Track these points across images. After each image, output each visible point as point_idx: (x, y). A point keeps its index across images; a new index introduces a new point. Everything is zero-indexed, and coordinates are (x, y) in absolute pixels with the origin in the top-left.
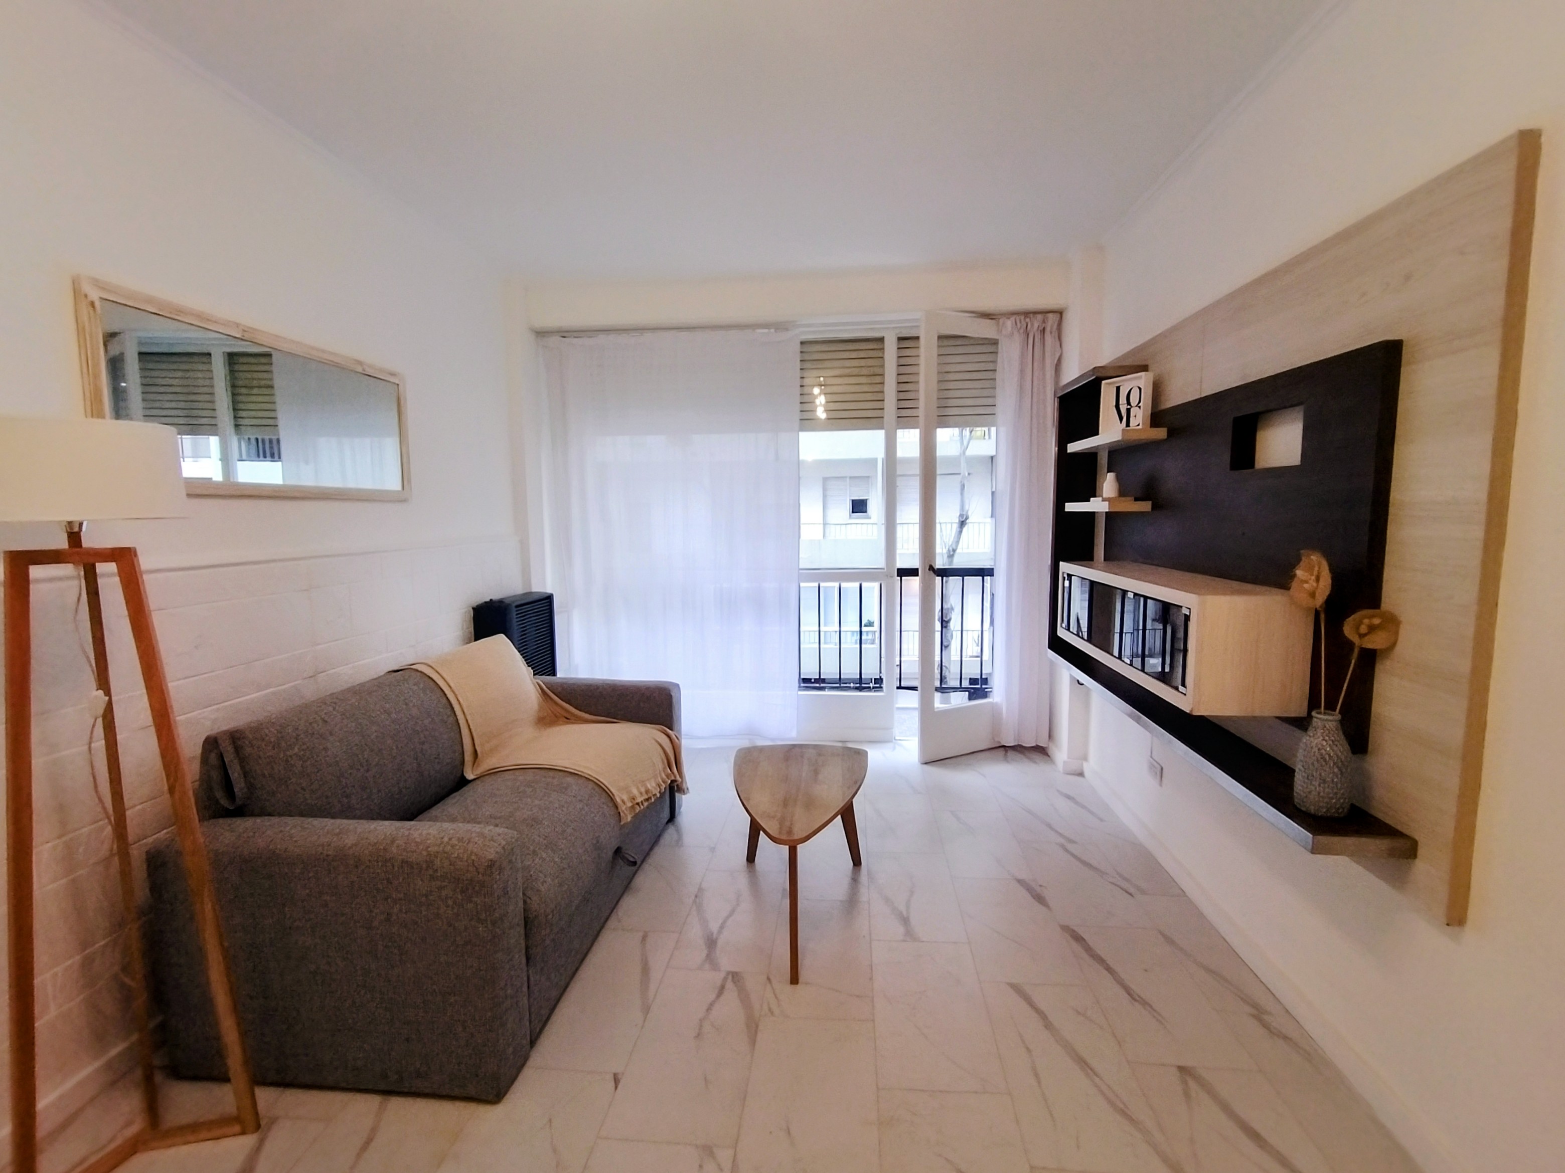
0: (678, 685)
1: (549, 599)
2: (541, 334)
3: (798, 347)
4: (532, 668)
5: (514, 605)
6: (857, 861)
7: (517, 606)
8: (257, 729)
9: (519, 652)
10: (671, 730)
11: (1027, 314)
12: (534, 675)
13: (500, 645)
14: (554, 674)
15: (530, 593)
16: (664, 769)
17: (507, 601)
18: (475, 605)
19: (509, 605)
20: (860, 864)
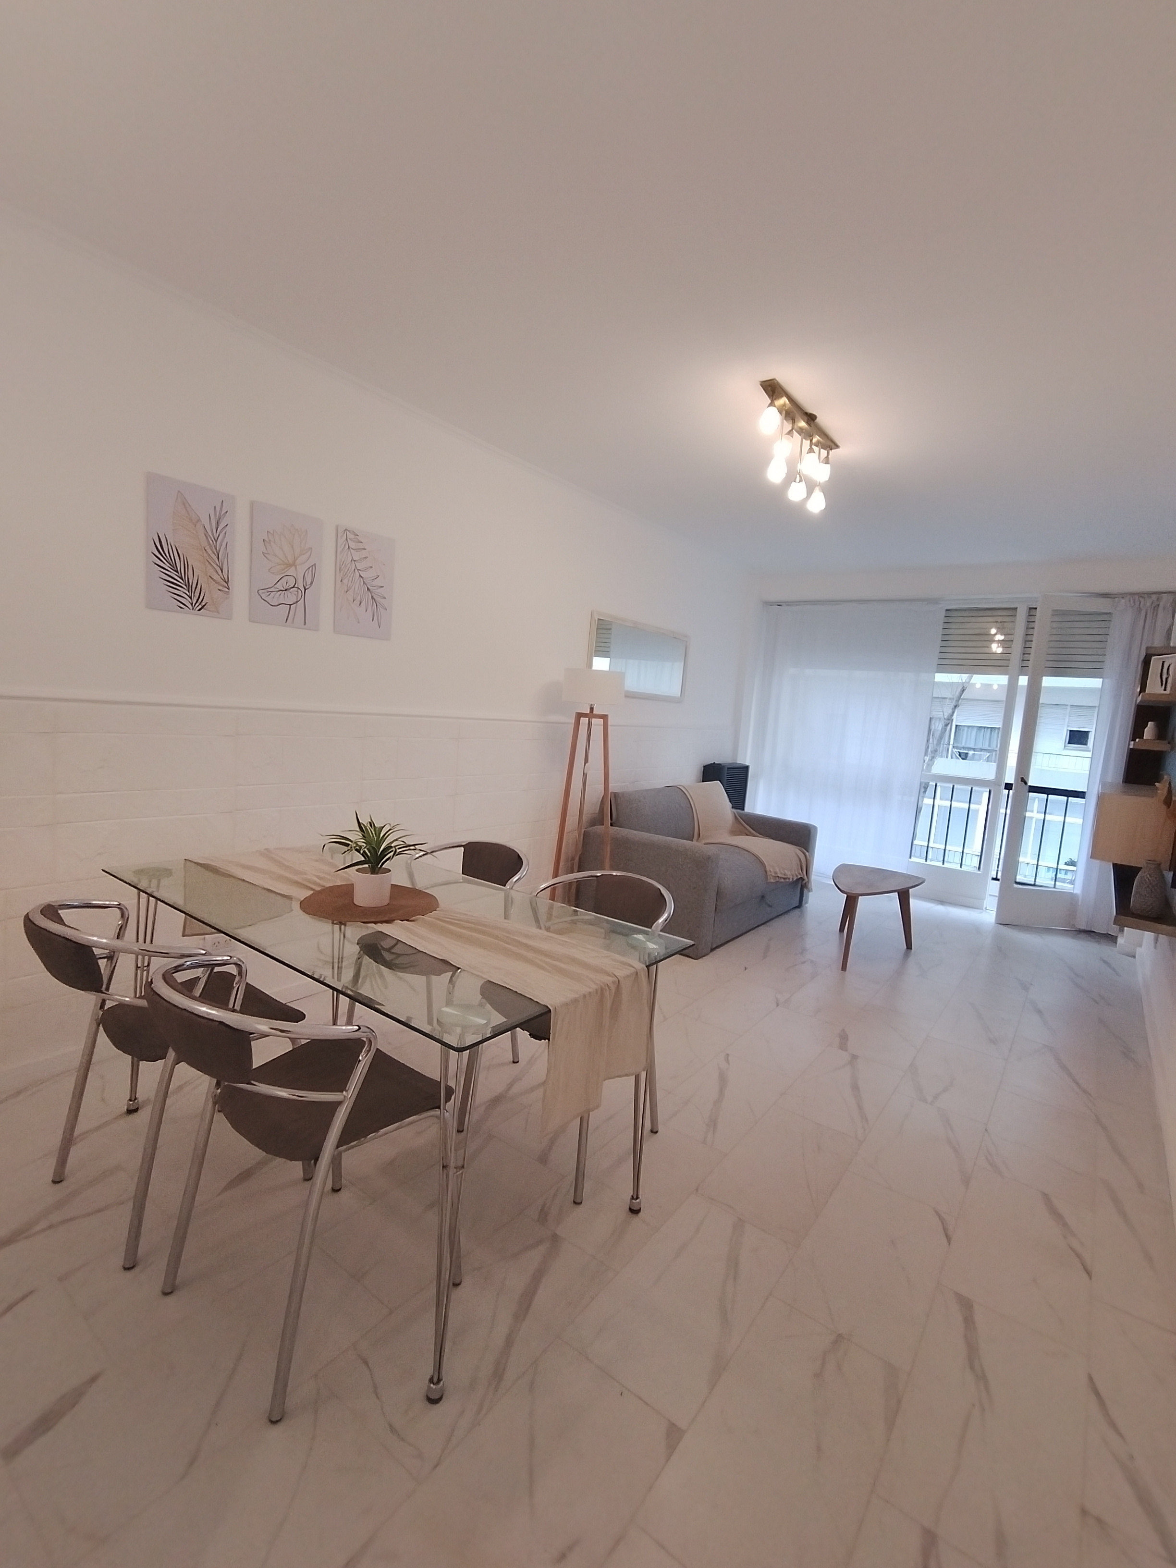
0: (815, 828)
1: (747, 768)
2: (768, 604)
3: (943, 613)
4: (732, 805)
5: (726, 767)
6: (909, 946)
7: (728, 768)
8: (623, 794)
9: (726, 791)
10: (808, 852)
11: (1142, 595)
12: (732, 807)
13: (717, 787)
14: (743, 810)
15: (737, 763)
16: (798, 870)
17: (722, 765)
18: (705, 765)
19: (724, 767)
20: (911, 949)
